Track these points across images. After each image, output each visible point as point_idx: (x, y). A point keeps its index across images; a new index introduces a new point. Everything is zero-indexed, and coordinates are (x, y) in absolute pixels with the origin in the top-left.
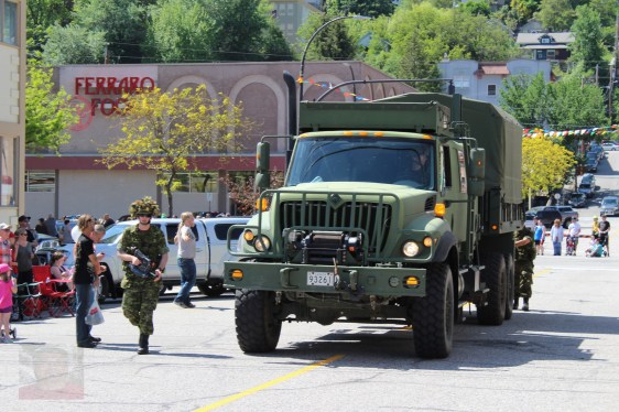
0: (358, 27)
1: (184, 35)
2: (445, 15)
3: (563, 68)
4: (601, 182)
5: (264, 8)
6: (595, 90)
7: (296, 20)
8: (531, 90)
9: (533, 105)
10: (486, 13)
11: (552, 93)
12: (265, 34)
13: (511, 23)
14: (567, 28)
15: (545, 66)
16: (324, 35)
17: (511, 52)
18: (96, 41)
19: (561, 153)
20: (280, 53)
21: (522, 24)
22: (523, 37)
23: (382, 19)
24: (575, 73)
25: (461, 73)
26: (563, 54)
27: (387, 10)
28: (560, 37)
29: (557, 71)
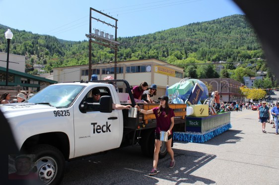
0: (229, 71)
1: (201, 73)
2: (244, 69)
3: (265, 77)
4: (272, 96)
5: (214, 69)
6: (271, 82)
7: (219, 70)
8: (259, 82)
9: (260, 84)
10: (251, 69)
11: (263, 82)
12: (214, 73)
13: (256, 70)
14: (265, 71)
15: (261, 78)
16: (224, 73)
17: (256, 75)
18: (188, 74)
19: (264, 92)
20: (217, 76)
21: (257, 71)
22: (258, 73)
23: (234, 70)
24: (267, 79)
25: (247, 79)
26: (265, 75)
27: (235, 68)
28: (264, 72)
29: (264, 78)
